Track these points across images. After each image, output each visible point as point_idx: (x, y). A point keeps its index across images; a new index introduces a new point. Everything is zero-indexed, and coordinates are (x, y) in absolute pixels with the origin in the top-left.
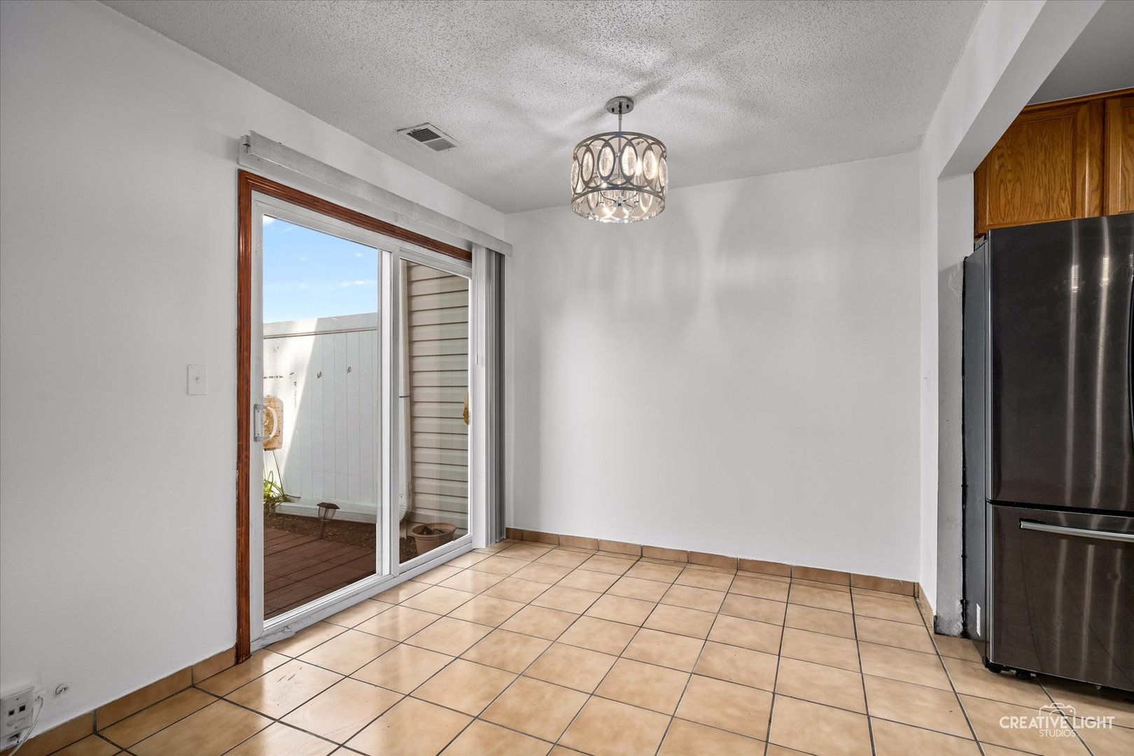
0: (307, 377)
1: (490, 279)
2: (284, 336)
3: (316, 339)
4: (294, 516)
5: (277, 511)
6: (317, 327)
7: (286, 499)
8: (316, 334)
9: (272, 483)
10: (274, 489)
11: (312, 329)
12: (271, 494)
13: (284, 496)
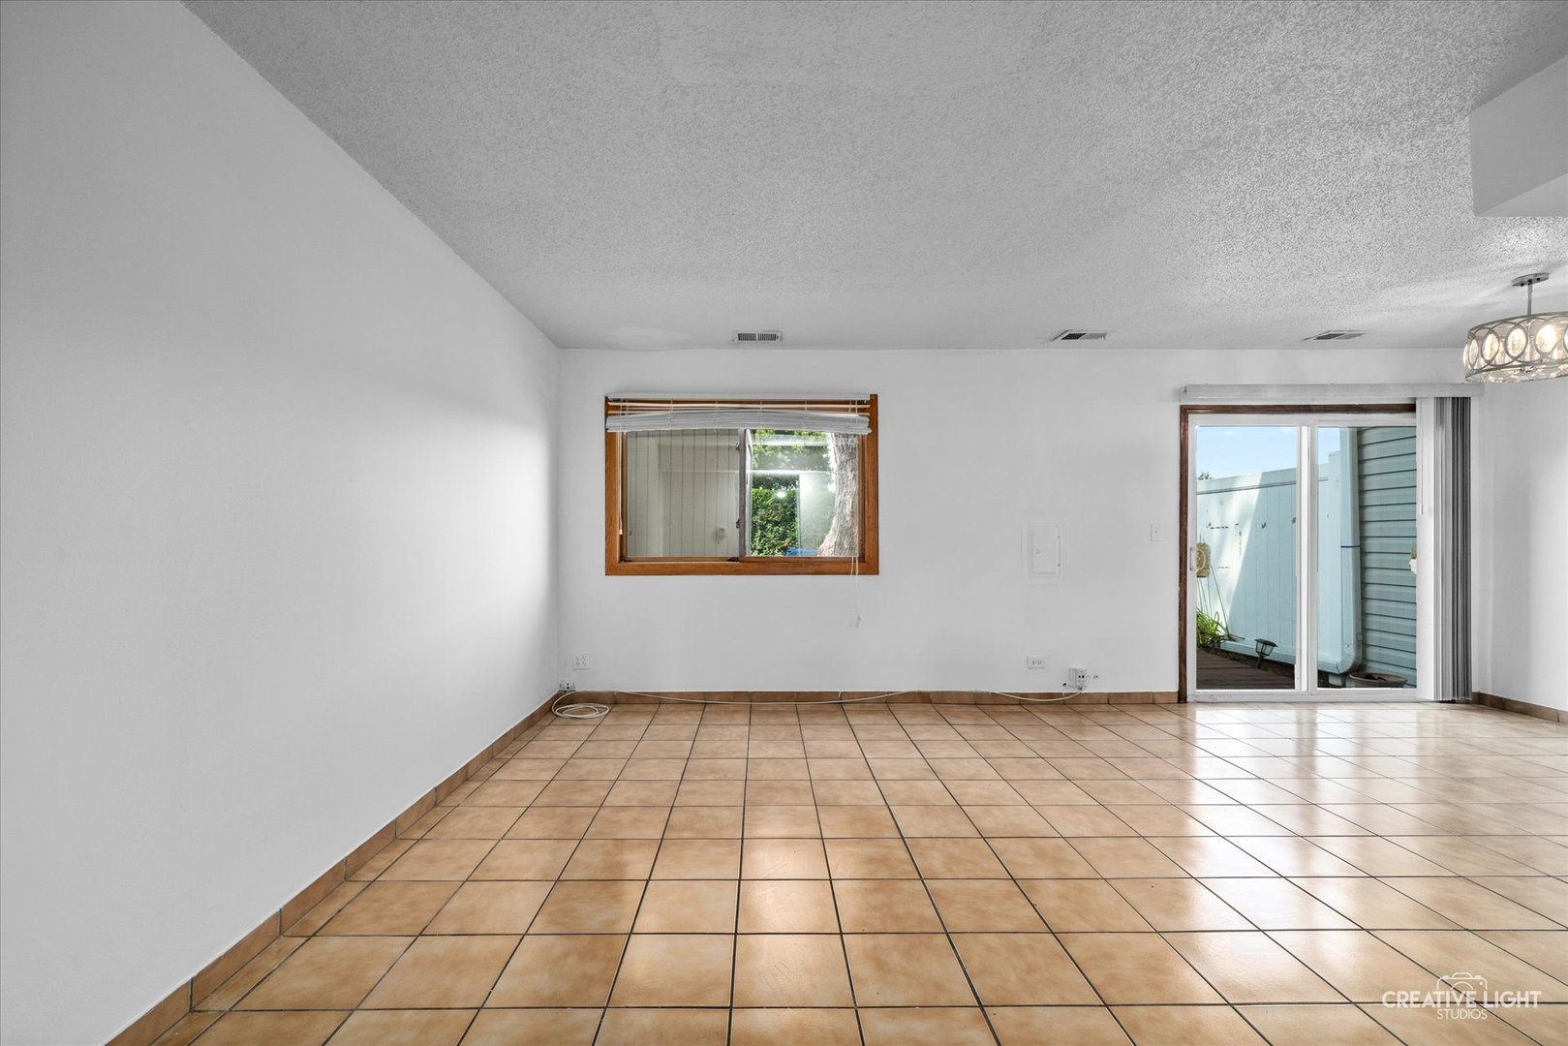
0: (1252, 528)
1: (1442, 423)
2: (1231, 490)
3: (1260, 492)
4: (1236, 653)
5: (1222, 647)
6: (1262, 480)
7: (1230, 638)
8: (1261, 487)
9: (1218, 624)
10: (1219, 628)
11: (1257, 483)
12: (1217, 632)
13: (1229, 635)
